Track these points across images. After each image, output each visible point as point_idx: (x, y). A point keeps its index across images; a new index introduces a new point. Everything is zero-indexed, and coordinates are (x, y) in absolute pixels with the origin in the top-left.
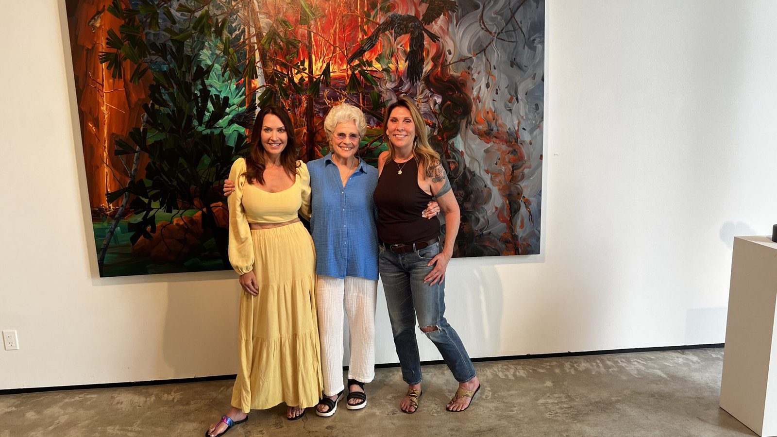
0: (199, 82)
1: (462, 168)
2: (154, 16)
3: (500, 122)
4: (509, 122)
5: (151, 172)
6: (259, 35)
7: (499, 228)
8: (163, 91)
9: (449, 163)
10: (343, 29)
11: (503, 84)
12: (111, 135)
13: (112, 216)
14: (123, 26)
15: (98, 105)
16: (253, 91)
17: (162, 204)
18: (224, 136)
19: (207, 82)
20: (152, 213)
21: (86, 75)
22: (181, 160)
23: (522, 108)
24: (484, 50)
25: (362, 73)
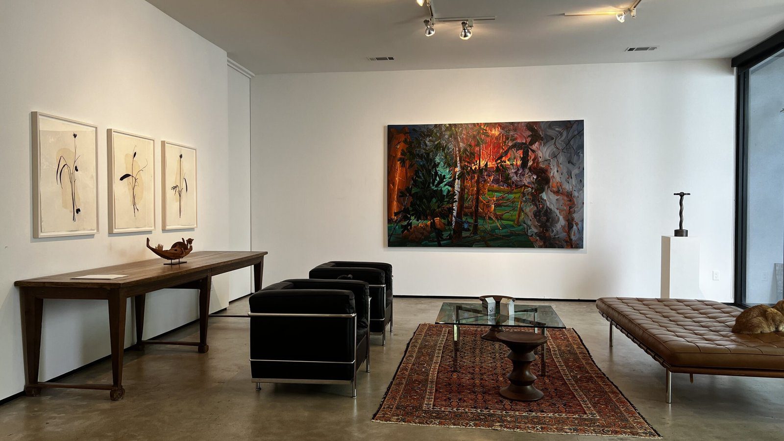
0: (434, 169)
1: (545, 207)
2: (420, 144)
3: (563, 187)
4: (567, 187)
5: (412, 204)
6: (459, 151)
7: (563, 235)
8: (420, 172)
9: (539, 204)
10: (494, 148)
11: (565, 171)
12: (398, 189)
13: (396, 222)
14: (407, 148)
15: (395, 177)
16: (455, 173)
17: (415, 218)
18: (442, 191)
19: (437, 169)
20: (411, 221)
21: (392, 166)
22: (424, 200)
23: (574, 181)
24: (556, 157)
25: (501, 165)
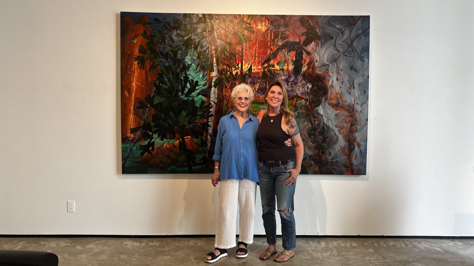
0: (183, 73)
1: (322, 123)
2: (164, 39)
3: (344, 99)
4: (349, 99)
5: (155, 118)
6: (216, 50)
7: (342, 159)
8: (165, 76)
9: (315, 120)
10: (260, 48)
11: (346, 79)
12: (136, 98)
13: (132, 141)
14: (148, 43)
15: (131, 82)
16: (211, 79)
17: (159, 136)
18: (194, 101)
19: (188, 73)
20: (153, 140)
21: (127, 66)
22: (171, 113)
23: (356, 92)
24: (336, 61)
25: (269, 71)
